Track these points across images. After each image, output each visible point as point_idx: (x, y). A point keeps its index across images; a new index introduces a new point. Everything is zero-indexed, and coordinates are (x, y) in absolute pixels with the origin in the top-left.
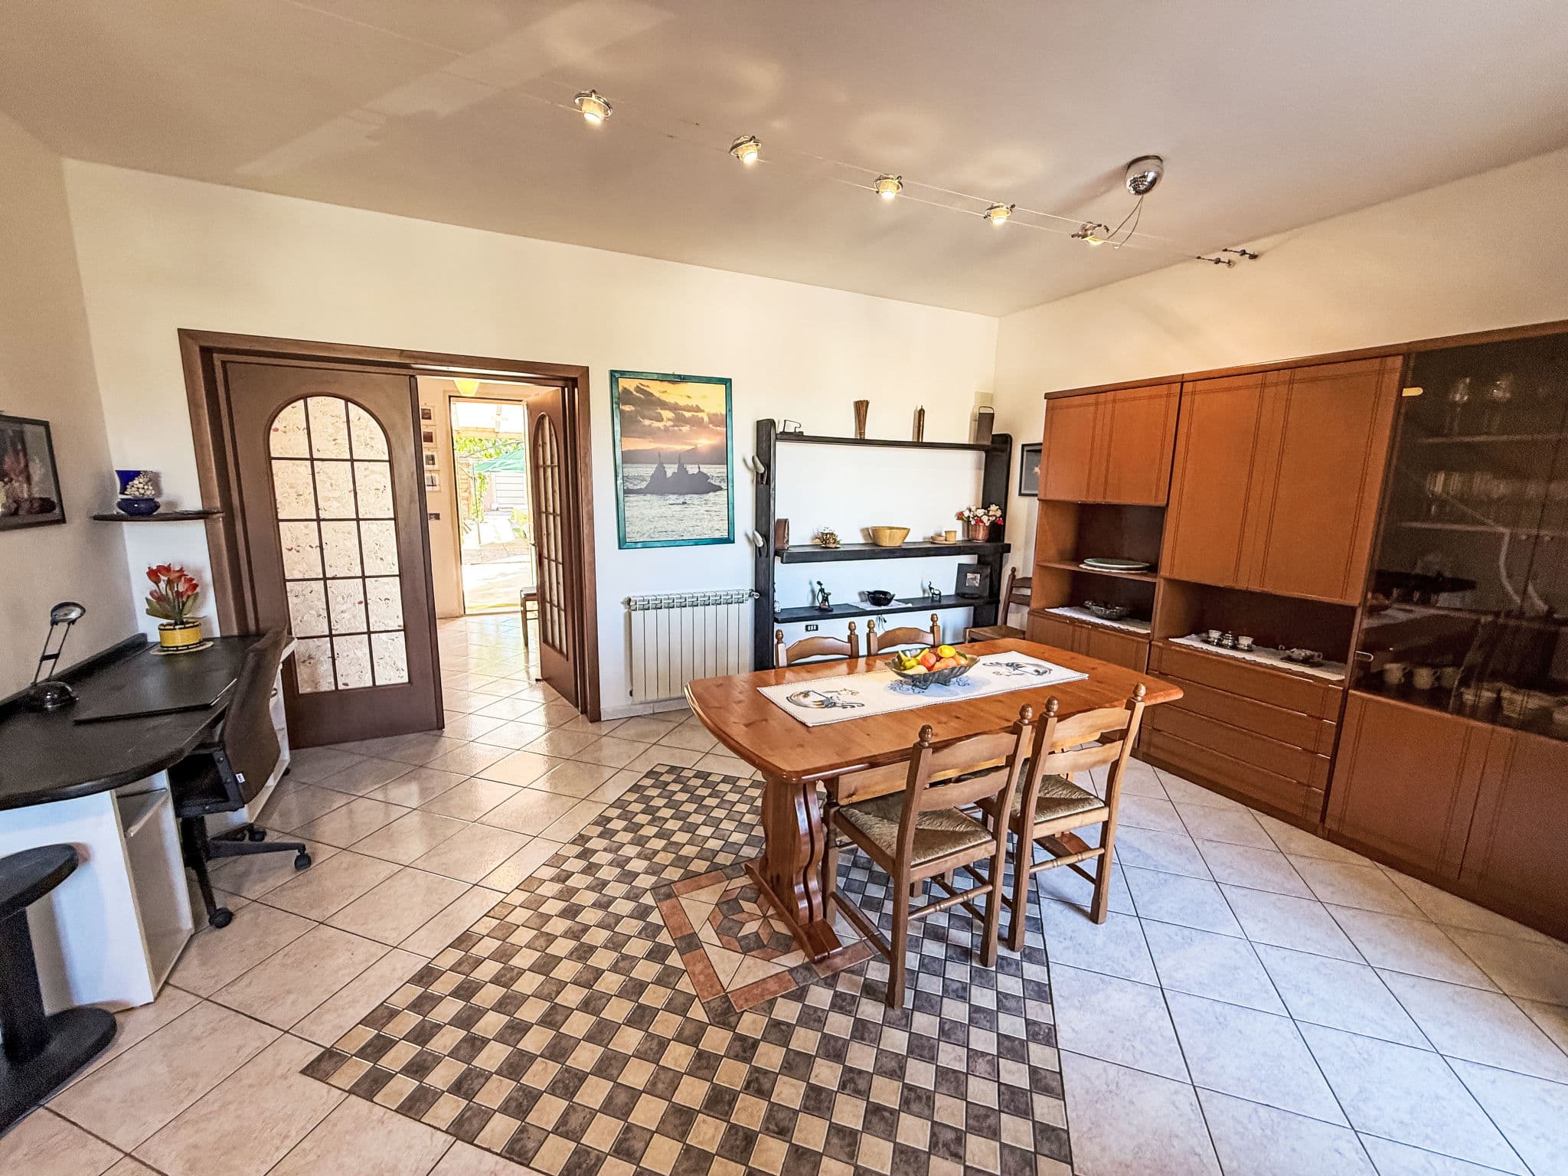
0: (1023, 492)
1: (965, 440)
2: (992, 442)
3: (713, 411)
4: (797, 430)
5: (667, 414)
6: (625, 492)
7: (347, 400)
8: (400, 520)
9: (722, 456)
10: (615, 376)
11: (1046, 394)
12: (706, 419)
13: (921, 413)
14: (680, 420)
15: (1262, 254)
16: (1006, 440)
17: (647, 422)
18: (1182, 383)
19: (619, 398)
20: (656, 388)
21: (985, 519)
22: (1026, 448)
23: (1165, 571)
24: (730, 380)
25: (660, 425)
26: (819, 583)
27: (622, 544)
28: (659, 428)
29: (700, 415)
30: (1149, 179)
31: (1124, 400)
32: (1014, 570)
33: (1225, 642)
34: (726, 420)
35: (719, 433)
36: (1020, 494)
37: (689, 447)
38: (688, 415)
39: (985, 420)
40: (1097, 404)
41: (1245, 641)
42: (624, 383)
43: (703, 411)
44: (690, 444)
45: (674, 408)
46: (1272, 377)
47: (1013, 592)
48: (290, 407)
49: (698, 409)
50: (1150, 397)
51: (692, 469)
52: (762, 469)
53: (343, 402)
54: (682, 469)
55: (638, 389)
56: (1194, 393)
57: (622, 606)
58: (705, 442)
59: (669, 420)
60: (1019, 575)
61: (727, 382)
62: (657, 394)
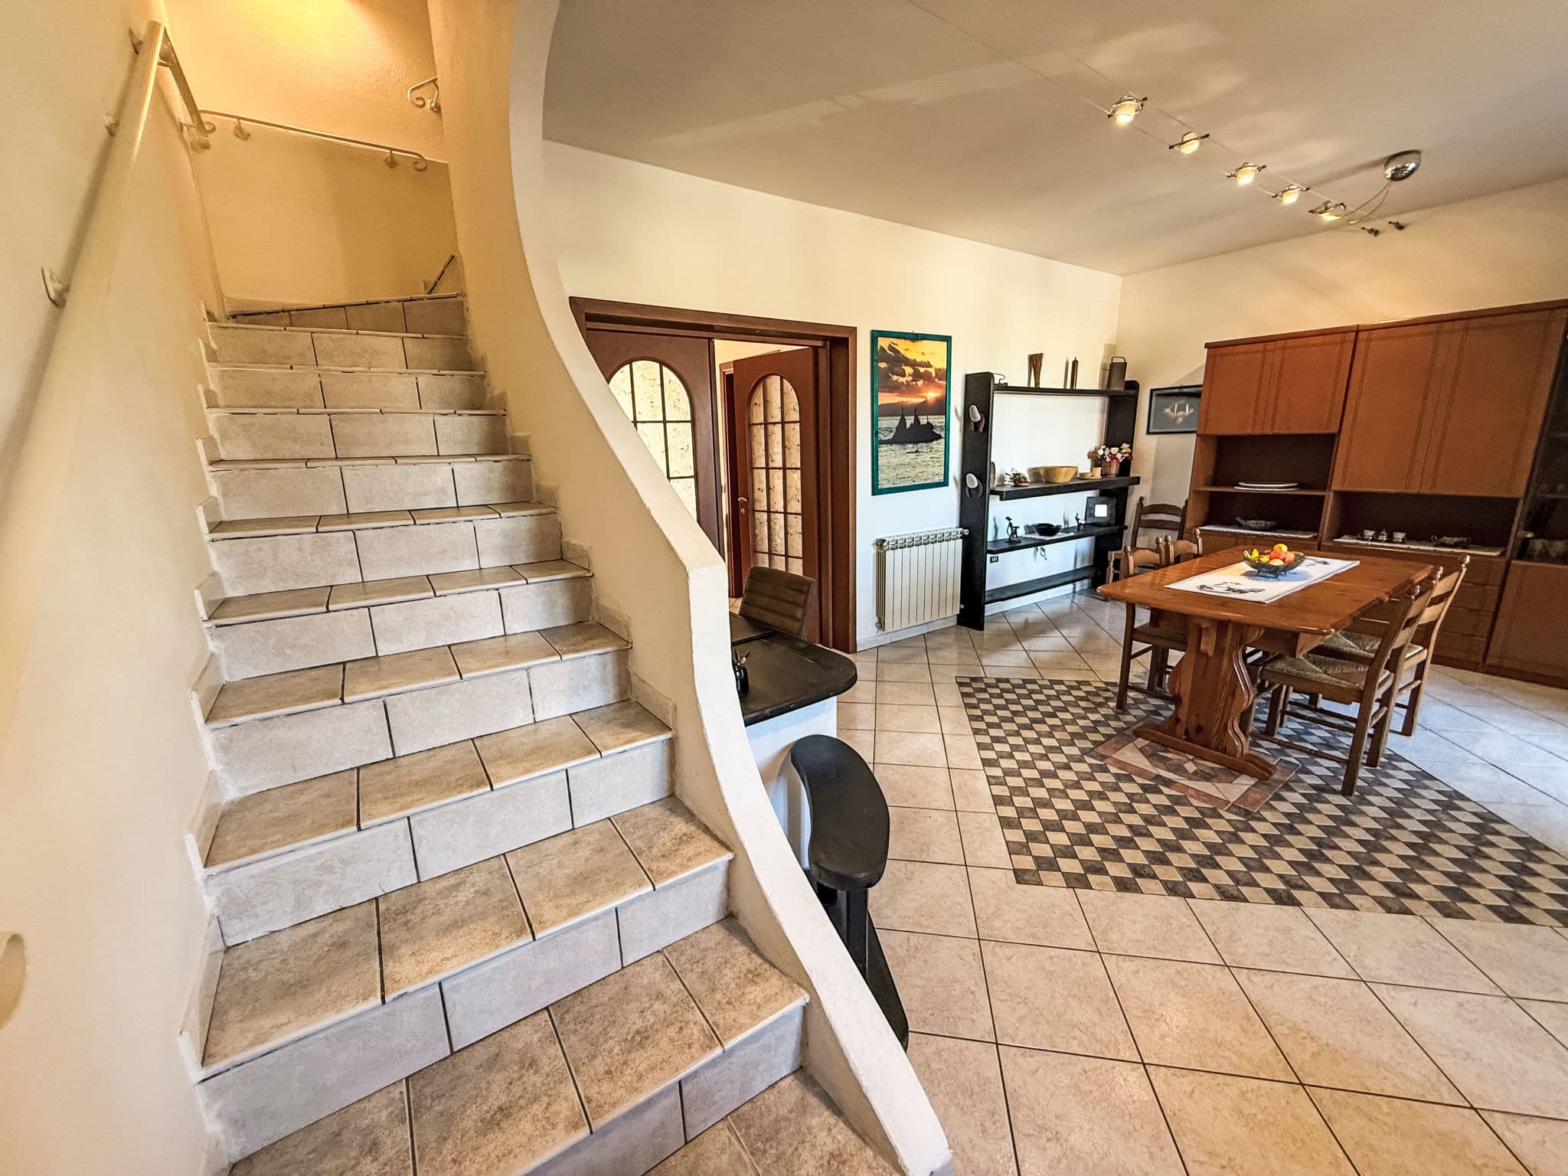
0: (1150, 431)
1: (1096, 387)
2: (1126, 388)
3: (938, 367)
4: (1002, 382)
5: (909, 370)
6: (876, 443)
7: (662, 364)
8: (700, 478)
9: (941, 407)
10: (875, 335)
11: (1206, 344)
12: (934, 374)
13: (1075, 363)
14: (917, 376)
15: (1407, 225)
16: (1133, 386)
17: (895, 378)
18: (1357, 332)
19: (876, 354)
20: (902, 346)
21: (1119, 456)
22: (1155, 393)
23: (1336, 486)
24: (950, 337)
25: (902, 380)
26: (1008, 519)
27: (876, 491)
28: (902, 383)
29: (929, 369)
30: (1409, 169)
31: (1293, 348)
32: (1141, 499)
33: (1380, 538)
34: (946, 375)
35: (940, 386)
36: (1148, 433)
37: (922, 400)
38: (922, 370)
39: (1115, 369)
40: (1265, 351)
41: (1399, 536)
42: (883, 343)
43: (930, 366)
44: (923, 397)
45: (913, 364)
46: (1448, 326)
47: (1142, 518)
48: (619, 372)
49: (928, 365)
50: (1324, 344)
51: (923, 420)
52: (977, 416)
53: (657, 365)
54: (917, 420)
55: (891, 348)
56: (1369, 340)
57: (872, 547)
58: (932, 395)
59: (910, 375)
60: (1147, 503)
61: (948, 339)
62: (902, 352)
